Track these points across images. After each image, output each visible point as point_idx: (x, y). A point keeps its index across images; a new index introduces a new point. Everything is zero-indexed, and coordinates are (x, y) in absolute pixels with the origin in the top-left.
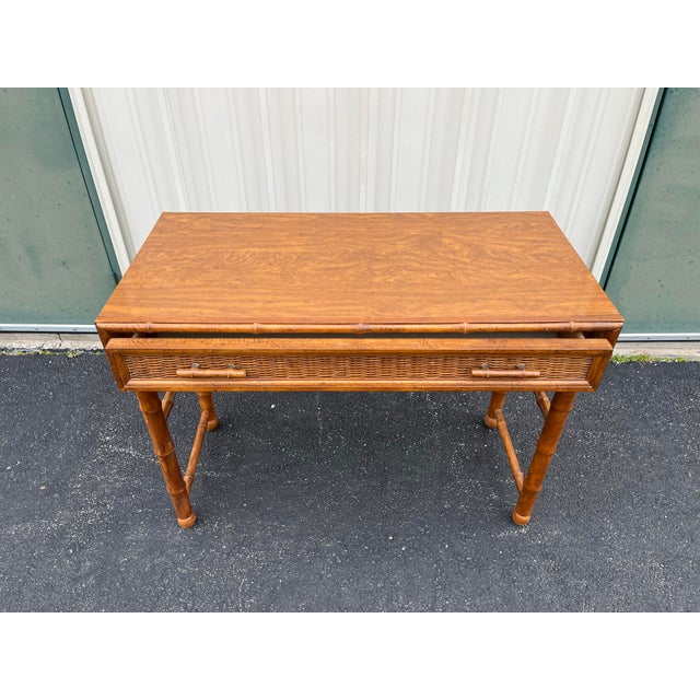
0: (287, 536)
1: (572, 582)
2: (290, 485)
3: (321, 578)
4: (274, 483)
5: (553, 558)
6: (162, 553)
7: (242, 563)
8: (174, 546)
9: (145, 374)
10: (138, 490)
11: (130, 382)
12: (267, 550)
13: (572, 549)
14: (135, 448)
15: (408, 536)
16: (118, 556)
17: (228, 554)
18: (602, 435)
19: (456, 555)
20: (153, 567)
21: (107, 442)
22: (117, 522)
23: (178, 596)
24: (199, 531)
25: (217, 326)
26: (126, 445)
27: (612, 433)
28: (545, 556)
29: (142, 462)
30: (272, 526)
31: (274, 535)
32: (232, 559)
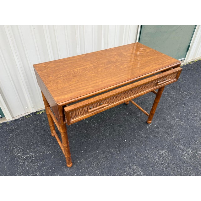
0: (101, 154)
1: (167, 131)
2: (90, 140)
3: (117, 159)
4: (86, 142)
5: (160, 127)
7: (94, 167)
9: (76, 116)
10: (44, 165)
11: (71, 121)
12: (98, 160)
13: (162, 124)
14: (32, 153)
15: (129, 138)
17: (88, 167)
19: (142, 137)
21: (20, 156)
24: (75, 166)
25: (96, 92)
30: (94, 153)
31: (97, 155)
32: (91, 168)
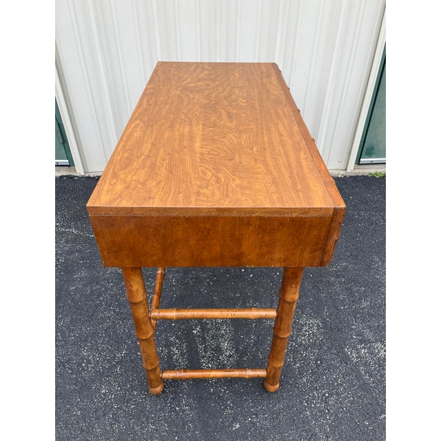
0: (178, 272)
1: (355, 289)
3: (201, 293)
5: (343, 277)
6: (97, 284)
8: (105, 279)
10: (79, 251)
13: (354, 272)
14: (76, 229)
16: (69, 286)
18: (370, 214)
20: (92, 292)
22: (67, 268)
23: (110, 306)
26: (70, 227)
27: (376, 212)
28: (338, 276)
29: (81, 236)
